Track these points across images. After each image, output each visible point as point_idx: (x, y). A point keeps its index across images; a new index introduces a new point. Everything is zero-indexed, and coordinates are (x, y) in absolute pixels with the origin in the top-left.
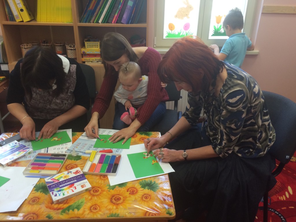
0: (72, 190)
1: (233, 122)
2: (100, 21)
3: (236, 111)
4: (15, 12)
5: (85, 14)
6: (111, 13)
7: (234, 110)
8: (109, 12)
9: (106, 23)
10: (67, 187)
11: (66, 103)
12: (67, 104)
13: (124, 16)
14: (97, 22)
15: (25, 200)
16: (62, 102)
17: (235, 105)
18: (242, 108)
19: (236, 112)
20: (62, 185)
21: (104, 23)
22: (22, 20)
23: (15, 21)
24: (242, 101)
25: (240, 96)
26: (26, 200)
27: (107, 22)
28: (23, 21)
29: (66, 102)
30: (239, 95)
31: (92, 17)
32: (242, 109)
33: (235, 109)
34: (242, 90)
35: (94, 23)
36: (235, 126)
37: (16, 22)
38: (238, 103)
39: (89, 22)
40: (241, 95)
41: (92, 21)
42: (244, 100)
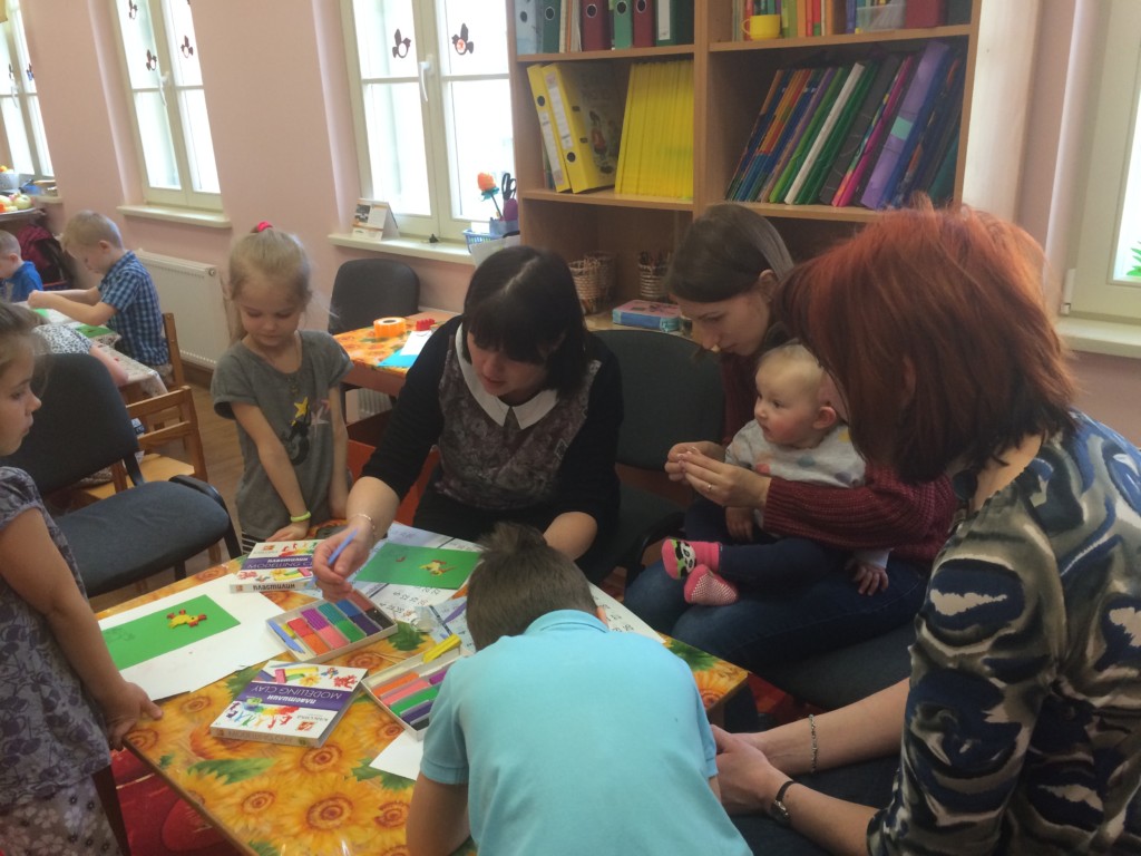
0: (274, 722)
1: (937, 720)
2: (789, 198)
3: (951, 665)
4: (557, 163)
5: (743, 169)
6: (831, 167)
7: (942, 654)
8: (824, 163)
9: (813, 203)
10: (276, 707)
11: (540, 481)
12: (544, 484)
13: (872, 180)
14: (781, 200)
15: (183, 691)
16: (531, 475)
17: (949, 632)
18: (987, 662)
19: (951, 670)
20: (276, 697)
21: (803, 202)
22: (568, 187)
23: (552, 186)
24: (996, 630)
25: (987, 599)
26: (188, 693)
27: (817, 201)
28: (570, 191)
29: (542, 477)
30: (981, 592)
31: (764, 181)
32: (987, 668)
33: (949, 652)
34: (1013, 575)
35: (768, 201)
36: (945, 745)
37: (553, 193)
38: (969, 631)
39: (755, 199)
40: (993, 594)
41: (763, 195)
42: (1011, 631)
